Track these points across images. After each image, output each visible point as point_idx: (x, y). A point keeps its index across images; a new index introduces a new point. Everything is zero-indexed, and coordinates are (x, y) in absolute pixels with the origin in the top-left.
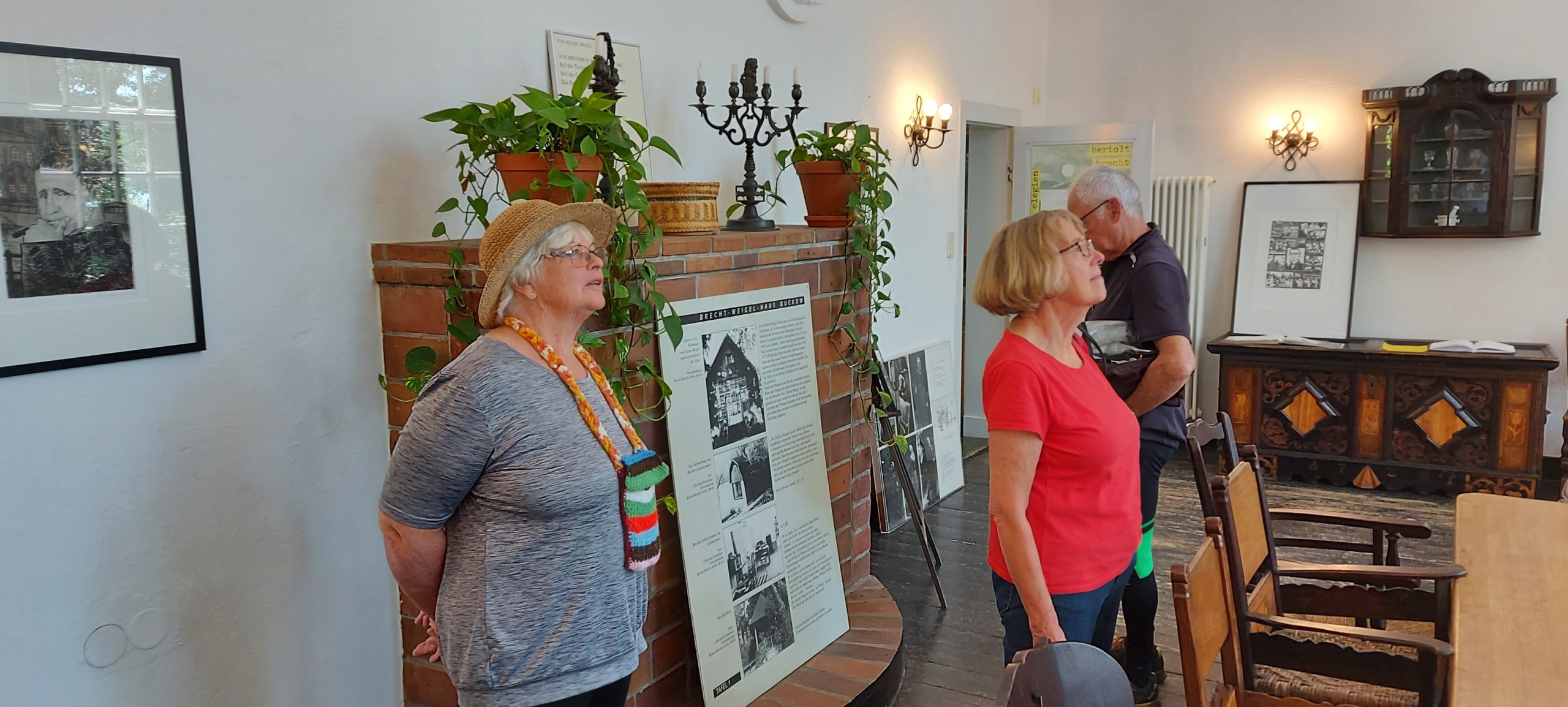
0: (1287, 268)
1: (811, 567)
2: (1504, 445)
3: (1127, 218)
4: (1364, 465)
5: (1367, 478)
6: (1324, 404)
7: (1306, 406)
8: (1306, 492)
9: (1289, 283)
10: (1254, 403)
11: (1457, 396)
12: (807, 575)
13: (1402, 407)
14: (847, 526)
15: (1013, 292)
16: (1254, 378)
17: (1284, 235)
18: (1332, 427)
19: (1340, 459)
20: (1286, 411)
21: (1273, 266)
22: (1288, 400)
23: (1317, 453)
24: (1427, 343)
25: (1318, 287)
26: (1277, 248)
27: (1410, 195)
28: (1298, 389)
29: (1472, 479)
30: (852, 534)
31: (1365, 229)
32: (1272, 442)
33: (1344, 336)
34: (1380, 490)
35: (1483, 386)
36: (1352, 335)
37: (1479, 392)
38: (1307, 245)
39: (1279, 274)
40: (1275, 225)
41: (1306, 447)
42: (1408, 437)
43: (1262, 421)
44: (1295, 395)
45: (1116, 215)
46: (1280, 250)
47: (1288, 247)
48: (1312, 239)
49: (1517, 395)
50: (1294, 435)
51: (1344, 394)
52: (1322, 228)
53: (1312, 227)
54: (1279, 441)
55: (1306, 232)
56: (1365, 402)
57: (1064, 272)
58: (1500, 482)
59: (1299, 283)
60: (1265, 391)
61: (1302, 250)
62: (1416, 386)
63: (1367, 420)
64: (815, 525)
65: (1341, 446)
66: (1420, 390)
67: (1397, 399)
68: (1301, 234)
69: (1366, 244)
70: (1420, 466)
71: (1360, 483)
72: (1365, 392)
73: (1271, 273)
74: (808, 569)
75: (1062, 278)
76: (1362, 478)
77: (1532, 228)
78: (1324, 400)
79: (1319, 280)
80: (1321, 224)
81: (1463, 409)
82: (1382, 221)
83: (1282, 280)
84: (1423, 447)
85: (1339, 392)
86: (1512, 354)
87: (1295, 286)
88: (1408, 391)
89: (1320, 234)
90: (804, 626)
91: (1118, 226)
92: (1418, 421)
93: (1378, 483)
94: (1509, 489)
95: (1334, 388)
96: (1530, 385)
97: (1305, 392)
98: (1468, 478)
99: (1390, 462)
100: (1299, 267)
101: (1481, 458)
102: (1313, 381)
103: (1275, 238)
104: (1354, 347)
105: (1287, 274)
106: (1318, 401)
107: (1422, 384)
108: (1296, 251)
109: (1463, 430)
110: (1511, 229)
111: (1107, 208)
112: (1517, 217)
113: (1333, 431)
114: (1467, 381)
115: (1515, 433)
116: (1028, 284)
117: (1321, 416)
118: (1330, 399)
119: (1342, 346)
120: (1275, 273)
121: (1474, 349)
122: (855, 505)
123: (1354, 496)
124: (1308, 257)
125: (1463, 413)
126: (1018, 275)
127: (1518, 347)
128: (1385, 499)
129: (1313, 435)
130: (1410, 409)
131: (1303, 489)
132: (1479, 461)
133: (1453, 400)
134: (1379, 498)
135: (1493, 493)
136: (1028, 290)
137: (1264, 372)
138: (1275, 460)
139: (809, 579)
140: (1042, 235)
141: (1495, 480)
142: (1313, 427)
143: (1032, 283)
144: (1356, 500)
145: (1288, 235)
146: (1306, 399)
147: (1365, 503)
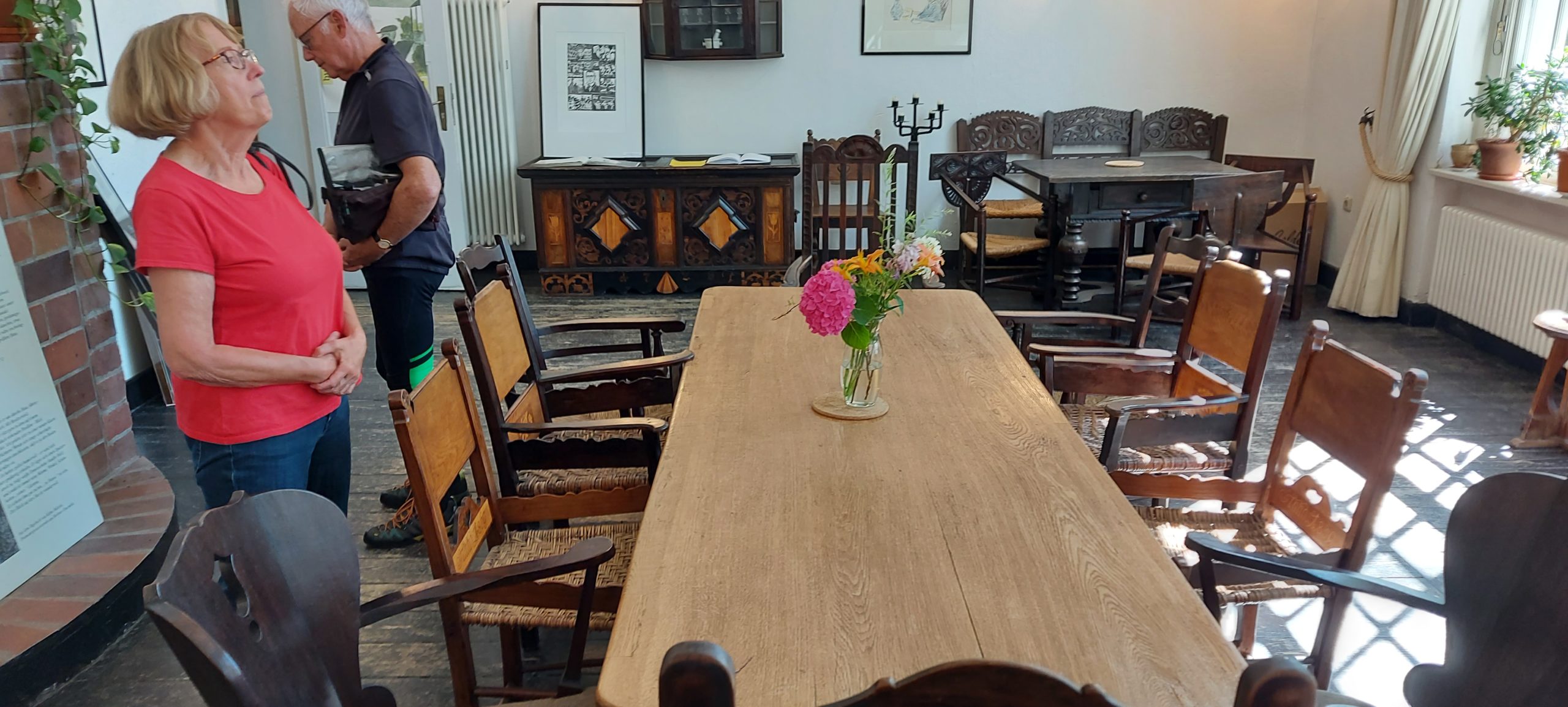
0: (586, 91)
1: (32, 461)
2: (767, 243)
3: (356, 33)
4: (663, 273)
5: (668, 284)
6: (626, 220)
7: (611, 223)
8: (618, 303)
9: (589, 106)
10: (566, 225)
11: (729, 203)
12: (27, 471)
13: (689, 217)
14: (91, 406)
15: (150, 111)
16: (563, 200)
17: (578, 57)
18: (635, 241)
19: (645, 269)
20: (595, 229)
21: (573, 89)
22: (595, 219)
23: (625, 265)
24: (706, 158)
25: (614, 109)
26: (574, 71)
27: (681, 20)
28: (602, 207)
29: (746, 275)
30: (101, 413)
31: (648, 53)
32: (586, 259)
33: (640, 156)
34: (678, 293)
35: (748, 194)
36: (647, 154)
37: (745, 199)
38: (601, 68)
39: (579, 97)
40: (572, 48)
41: (615, 262)
42: (695, 244)
43: (575, 240)
44: (601, 214)
45: (342, 29)
46: (577, 72)
47: (584, 70)
48: (604, 62)
49: (772, 199)
50: (604, 251)
51: (642, 209)
52: (613, 50)
53: (603, 50)
54: (593, 258)
55: (598, 54)
56: (659, 215)
57: (211, 87)
58: (766, 274)
59: (598, 105)
60: (575, 211)
61: (597, 72)
62: (699, 198)
63: (662, 231)
64: (31, 411)
65: (645, 257)
66: (701, 201)
67: (685, 210)
68: (594, 57)
69: (651, 65)
70: (708, 268)
71: (662, 289)
72: (658, 205)
73: (572, 96)
74: (28, 464)
75: (210, 94)
76: (663, 285)
77: (777, 52)
78: (626, 216)
79: (614, 102)
80: (611, 47)
81: (734, 215)
82: (660, 45)
83: (583, 103)
84: (707, 251)
85: (637, 207)
86: (769, 163)
87: (594, 108)
88: (692, 202)
89: (611, 57)
90: (32, 529)
91: (346, 40)
92: (702, 229)
93: (676, 287)
94: (773, 280)
95: (633, 204)
96: (781, 190)
97: (609, 209)
98: (743, 274)
99: (684, 268)
100: (596, 89)
101: (751, 256)
102: (615, 199)
103: (572, 61)
104: (650, 165)
105: (586, 96)
106: (621, 218)
107: (702, 195)
108: (591, 74)
109: (737, 233)
110: (762, 51)
111: (331, 21)
112: (764, 40)
113: (637, 244)
114: (736, 189)
115: (774, 233)
116: (168, 103)
117: (625, 231)
118: (631, 215)
119: (637, 165)
120: (576, 96)
121: (739, 160)
122: (100, 380)
123: (657, 301)
124: (602, 80)
125: (735, 219)
126: (153, 92)
127: (773, 157)
128: (681, 301)
129: (621, 249)
130: (696, 218)
131: (616, 301)
132: (749, 259)
133: (727, 208)
134: (678, 300)
135: (762, 286)
136: (168, 108)
137: (572, 193)
138: (590, 277)
139: (31, 476)
140: (178, 43)
141: (762, 274)
142: (619, 242)
143: (172, 100)
144: (658, 305)
145: (583, 57)
146: (611, 216)
147: (666, 307)
